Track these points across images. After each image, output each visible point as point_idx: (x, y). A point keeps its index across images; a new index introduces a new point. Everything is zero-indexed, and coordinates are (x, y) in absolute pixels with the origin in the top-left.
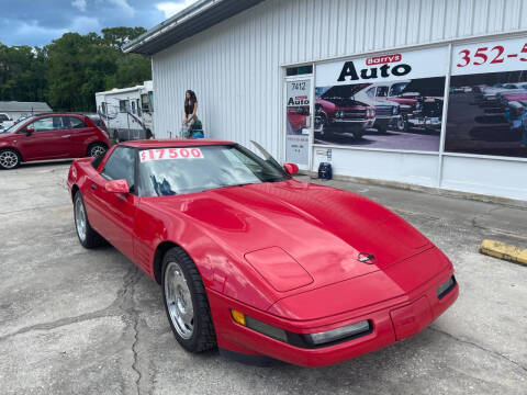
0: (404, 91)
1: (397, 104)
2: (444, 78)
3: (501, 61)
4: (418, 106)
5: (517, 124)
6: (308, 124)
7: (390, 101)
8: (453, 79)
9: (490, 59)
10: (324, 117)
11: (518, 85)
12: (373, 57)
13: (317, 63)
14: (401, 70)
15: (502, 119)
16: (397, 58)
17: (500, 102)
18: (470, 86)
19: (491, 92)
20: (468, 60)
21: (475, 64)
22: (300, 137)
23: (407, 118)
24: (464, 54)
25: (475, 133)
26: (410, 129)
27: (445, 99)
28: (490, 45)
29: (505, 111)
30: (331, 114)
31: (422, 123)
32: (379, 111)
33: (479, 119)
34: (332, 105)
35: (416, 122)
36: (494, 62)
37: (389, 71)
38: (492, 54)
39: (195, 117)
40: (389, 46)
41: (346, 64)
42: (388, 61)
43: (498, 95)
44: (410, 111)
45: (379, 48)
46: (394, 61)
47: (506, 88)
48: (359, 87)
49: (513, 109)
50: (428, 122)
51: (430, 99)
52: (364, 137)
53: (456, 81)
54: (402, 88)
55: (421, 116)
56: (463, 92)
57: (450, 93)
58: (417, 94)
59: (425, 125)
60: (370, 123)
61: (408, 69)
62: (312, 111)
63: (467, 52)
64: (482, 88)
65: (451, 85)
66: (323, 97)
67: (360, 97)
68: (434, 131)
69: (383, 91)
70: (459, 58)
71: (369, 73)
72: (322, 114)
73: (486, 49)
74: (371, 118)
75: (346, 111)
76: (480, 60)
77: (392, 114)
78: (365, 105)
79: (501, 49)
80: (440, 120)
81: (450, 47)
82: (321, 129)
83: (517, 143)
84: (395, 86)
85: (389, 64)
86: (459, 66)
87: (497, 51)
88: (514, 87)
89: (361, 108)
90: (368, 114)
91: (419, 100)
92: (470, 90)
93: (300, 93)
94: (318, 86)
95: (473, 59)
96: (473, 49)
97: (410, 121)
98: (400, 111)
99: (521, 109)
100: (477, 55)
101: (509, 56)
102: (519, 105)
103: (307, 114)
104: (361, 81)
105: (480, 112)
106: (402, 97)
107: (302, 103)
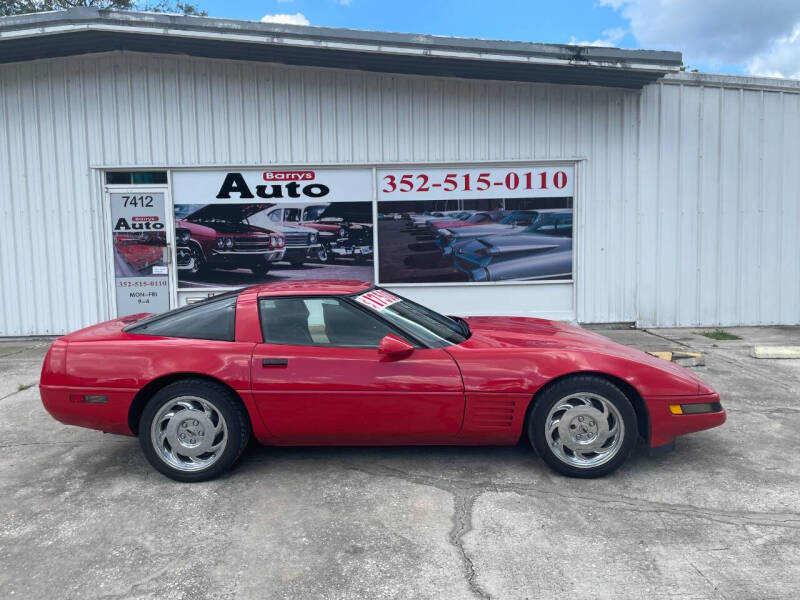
0: (323, 216)
1: (315, 231)
2: (370, 203)
3: (427, 190)
4: (342, 233)
5: (448, 251)
6: (165, 259)
7: (304, 227)
8: (380, 204)
9: (416, 187)
10: (190, 246)
11: (445, 213)
12: (277, 172)
13: (174, 170)
14: (316, 191)
15: (434, 247)
16: (309, 176)
17: (430, 229)
18: (400, 212)
19: (421, 220)
20: (394, 186)
21: (402, 190)
22: (148, 279)
23: (330, 247)
24: (389, 180)
25: (410, 262)
26: (333, 259)
27: (375, 225)
28: (416, 173)
29: (434, 238)
30: (210, 243)
31: (349, 252)
32: (289, 239)
33: (413, 247)
34: (211, 231)
35: (342, 251)
36: (420, 190)
37: (299, 191)
38: (418, 183)
40: (299, 160)
41: (229, 175)
42: (296, 178)
43: (427, 223)
44: (333, 239)
45: (284, 160)
46: (304, 178)
47: (434, 215)
48: (256, 209)
49: (443, 237)
50: (357, 251)
51: (356, 226)
52: (270, 273)
53: (385, 207)
54: (320, 212)
55: (346, 245)
56: (392, 219)
57: (379, 220)
58: (340, 219)
59: (353, 255)
60: (278, 254)
61: (325, 190)
62: (171, 238)
63: (393, 178)
64: (412, 216)
65: (379, 211)
66: (191, 219)
67: (258, 220)
68: (365, 261)
69: (292, 214)
70: (385, 184)
71: (269, 191)
72: (190, 243)
73: (410, 177)
74: (278, 247)
75: (234, 240)
76: (406, 187)
77: (309, 243)
78: (269, 232)
79: (426, 178)
80: (371, 248)
81: (374, 170)
82: (191, 265)
83: (450, 269)
84: (310, 210)
85: (297, 182)
86: (385, 191)
87: (422, 180)
88: (441, 215)
89: (261, 235)
90: (274, 243)
91: (343, 227)
92: (400, 217)
93: (141, 211)
94: (176, 203)
95: (399, 186)
96: (398, 175)
97: (335, 250)
98: (320, 239)
99: (450, 237)
100: (403, 182)
101: (434, 185)
102: (448, 233)
103: (164, 244)
104: (257, 200)
105: (412, 240)
106: (321, 223)
107: (148, 227)
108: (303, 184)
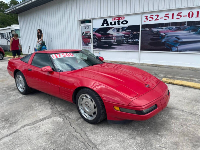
0: (126, 30)
1: (124, 34)
2: (139, 25)
3: (158, 20)
4: (131, 35)
5: (163, 41)
6: (91, 42)
7: (121, 33)
8: (142, 25)
9: (154, 19)
10: (97, 39)
11: (163, 28)
12: (114, 18)
13: (93, 19)
14: (125, 22)
15: (159, 39)
16: (123, 18)
17: (158, 33)
18: (148, 28)
19: (155, 30)
20: (147, 19)
21: (150, 20)
22: (88, 47)
23: (127, 39)
24: (146, 17)
25: (151, 44)
26: (128, 43)
27: (140, 32)
28: (154, 14)
29: (159, 36)
30: (100, 38)
31: (132, 41)
32: (117, 37)
33: (151, 39)
34: (100, 35)
35: (130, 40)
36: (156, 20)
37: (120, 23)
38: (155, 17)
39: (42, 40)
40: (120, 14)
41: (104, 19)
42: (120, 19)
43: (157, 31)
44: (128, 37)
45: (116, 14)
46: (122, 19)
47: (159, 29)
48: (110, 28)
49: (162, 36)
50: (135, 40)
51: (135, 33)
52: (112, 46)
53: (144, 26)
54: (125, 29)
55: (132, 39)
56: (146, 30)
57: (142, 31)
58: (130, 31)
59: (133, 42)
60: (114, 41)
61: (127, 22)
62: (92, 37)
63: (147, 17)
64: (152, 29)
65: (142, 28)
66: (96, 32)
67: (110, 32)
68: (137, 43)
69: (118, 30)
70: (144, 19)
71: (113, 23)
72: (96, 38)
73: (153, 16)
74: (115, 39)
75: (105, 37)
76: (151, 19)
77: (122, 38)
78: (112, 35)
79: (158, 16)
80: (139, 40)
81: (141, 14)
82: (96, 44)
83: (164, 47)
84: (123, 28)
85: (120, 20)
86: (144, 21)
87: (157, 16)
88: (162, 28)
89: (110, 36)
90: (113, 38)
91: (131, 33)
92: (148, 29)
93: (87, 30)
94: (93, 28)
95: (149, 19)
96: (149, 16)
98: (125, 37)
99: (165, 36)
101: (160, 18)
102: (164, 34)
103: (90, 38)
104: (110, 26)
105: (152, 37)
106: (125, 32)
107: (88, 34)
108: (121, 21)
